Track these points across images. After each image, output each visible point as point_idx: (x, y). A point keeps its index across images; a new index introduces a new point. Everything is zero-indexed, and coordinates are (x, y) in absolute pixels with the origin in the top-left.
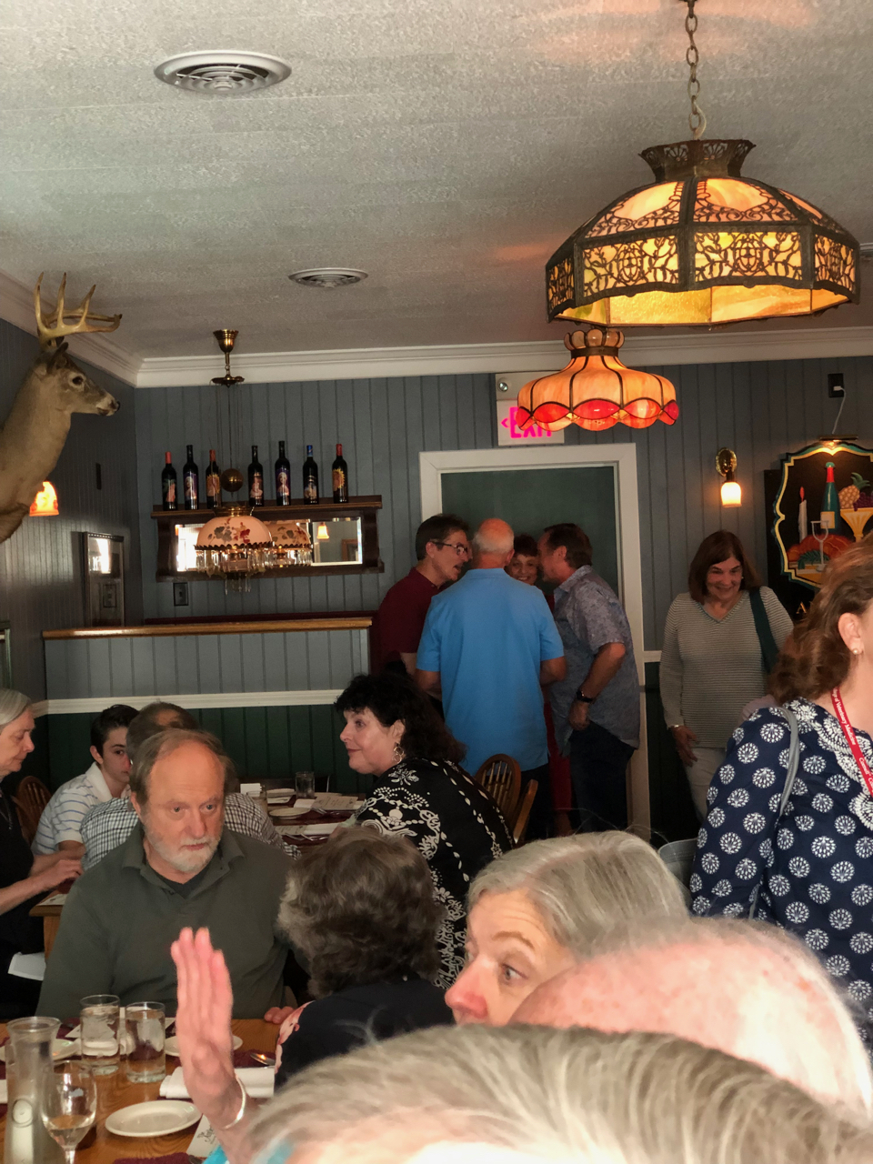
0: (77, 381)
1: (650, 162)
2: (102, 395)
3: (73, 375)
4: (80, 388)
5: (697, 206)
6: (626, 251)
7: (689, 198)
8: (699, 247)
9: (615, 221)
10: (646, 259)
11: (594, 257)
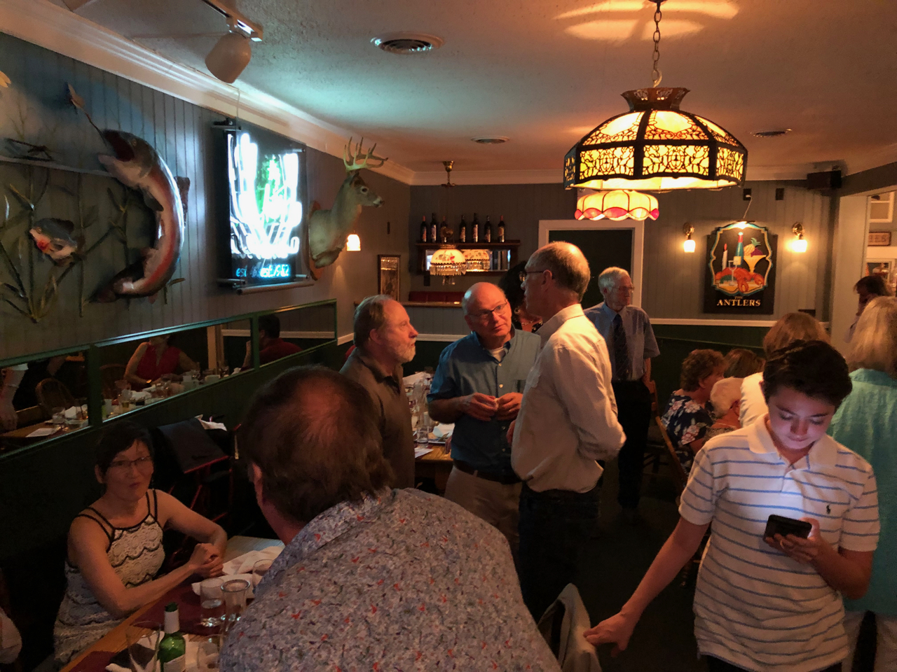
0: (364, 190)
1: (626, 98)
2: (376, 197)
3: (363, 187)
4: (365, 193)
5: (648, 129)
6: (604, 154)
7: (644, 124)
9: (600, 135)
10: (616, 160)
11: (587, 157)
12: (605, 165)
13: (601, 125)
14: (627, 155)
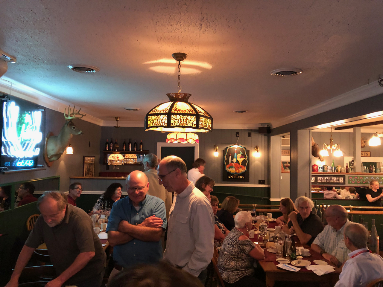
3: (73, 127)
4: (74, 129)
7: (172, 106)
9: (156, 110)
10: (161, 120)
11: (150, 118)
12: (157, 122)
13: (157, 106)
14: (164, 118)
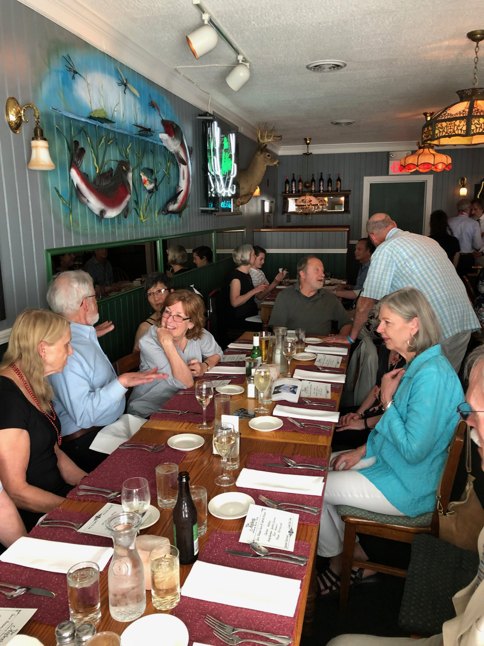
0: (268, 156)
1: (459, 95)
2: (275, 160)
3: (268, 154)
4: (269, 158)
5: (474, 110)
6: (450, 124)
7: (471, 107)
8: (473, 123)
9: (447, 114)
10: (456, 127)
11: (439, 126)
12: (449, 130)
14: (462, 125)
